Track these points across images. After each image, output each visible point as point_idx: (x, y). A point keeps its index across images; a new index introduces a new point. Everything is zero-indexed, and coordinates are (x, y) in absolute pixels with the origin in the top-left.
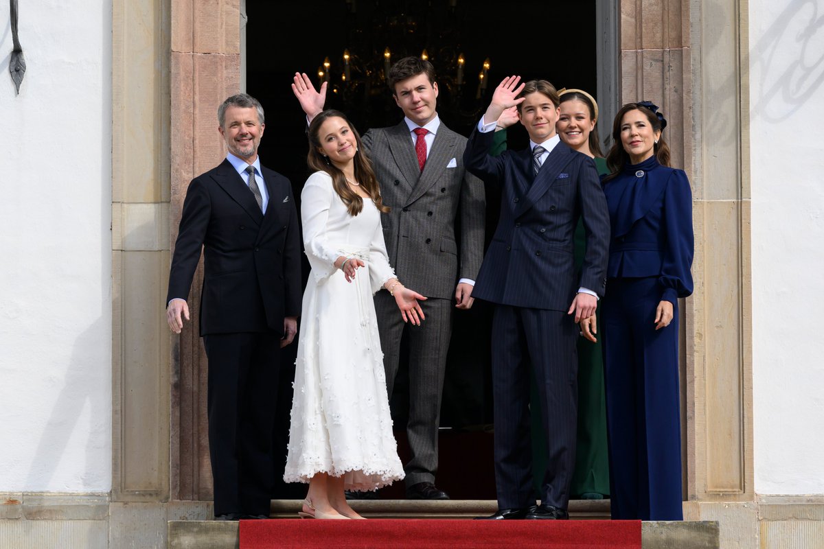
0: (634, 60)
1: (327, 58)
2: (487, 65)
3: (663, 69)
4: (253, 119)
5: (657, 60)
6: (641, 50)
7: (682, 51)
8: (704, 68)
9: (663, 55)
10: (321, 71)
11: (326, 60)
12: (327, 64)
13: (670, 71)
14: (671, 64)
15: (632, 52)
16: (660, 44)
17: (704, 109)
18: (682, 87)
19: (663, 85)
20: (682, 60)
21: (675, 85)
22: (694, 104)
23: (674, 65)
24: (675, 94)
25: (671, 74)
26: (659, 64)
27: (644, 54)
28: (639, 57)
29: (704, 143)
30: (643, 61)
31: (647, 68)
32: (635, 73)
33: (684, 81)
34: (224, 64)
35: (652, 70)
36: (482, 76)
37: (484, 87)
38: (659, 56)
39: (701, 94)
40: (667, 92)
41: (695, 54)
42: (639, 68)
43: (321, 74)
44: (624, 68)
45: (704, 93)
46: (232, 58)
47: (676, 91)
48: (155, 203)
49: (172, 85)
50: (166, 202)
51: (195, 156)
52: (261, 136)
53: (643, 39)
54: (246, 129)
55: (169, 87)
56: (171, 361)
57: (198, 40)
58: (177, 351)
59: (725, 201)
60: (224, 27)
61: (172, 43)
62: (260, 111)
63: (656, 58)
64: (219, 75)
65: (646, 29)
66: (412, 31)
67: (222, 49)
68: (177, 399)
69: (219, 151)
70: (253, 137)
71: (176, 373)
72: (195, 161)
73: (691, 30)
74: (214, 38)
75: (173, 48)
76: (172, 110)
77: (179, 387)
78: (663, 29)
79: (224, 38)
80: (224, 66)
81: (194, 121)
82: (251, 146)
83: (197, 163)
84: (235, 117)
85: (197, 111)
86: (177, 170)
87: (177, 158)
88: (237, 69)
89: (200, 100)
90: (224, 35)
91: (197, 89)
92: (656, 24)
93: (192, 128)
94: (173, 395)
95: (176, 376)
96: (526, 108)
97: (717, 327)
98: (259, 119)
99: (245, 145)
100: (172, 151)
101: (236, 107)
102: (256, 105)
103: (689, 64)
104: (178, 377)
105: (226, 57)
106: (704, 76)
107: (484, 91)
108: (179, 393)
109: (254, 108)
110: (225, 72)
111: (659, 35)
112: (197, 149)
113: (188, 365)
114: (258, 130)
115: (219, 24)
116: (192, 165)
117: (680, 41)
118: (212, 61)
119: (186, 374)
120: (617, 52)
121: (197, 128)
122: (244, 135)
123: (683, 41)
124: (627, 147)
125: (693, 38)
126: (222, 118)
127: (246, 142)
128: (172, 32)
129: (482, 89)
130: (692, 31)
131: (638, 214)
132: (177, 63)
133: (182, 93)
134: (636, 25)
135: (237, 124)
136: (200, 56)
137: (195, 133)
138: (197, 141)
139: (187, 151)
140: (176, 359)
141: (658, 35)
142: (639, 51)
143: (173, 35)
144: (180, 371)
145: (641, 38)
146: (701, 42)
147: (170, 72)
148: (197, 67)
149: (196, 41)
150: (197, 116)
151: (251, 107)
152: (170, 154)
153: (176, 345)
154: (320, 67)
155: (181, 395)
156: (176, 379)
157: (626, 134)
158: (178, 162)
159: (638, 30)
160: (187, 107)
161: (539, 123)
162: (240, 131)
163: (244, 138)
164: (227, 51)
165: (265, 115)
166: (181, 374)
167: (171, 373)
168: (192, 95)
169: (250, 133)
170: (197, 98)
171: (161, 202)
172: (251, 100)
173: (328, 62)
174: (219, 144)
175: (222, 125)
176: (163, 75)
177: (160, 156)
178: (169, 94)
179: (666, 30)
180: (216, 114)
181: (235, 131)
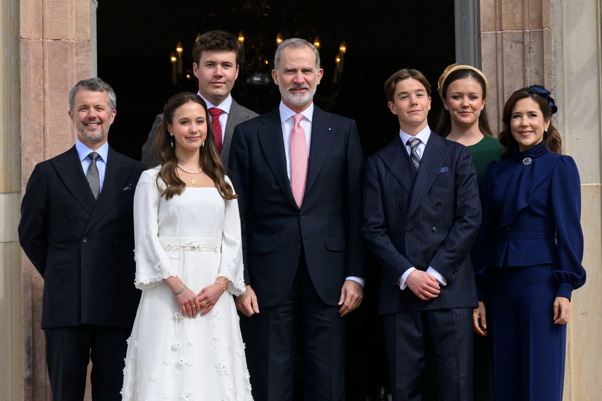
0: (494, 42)
1: (179, 43)
2: (343, 49)
3: (524, 50)
4: (102, 103)
5: (517, 42)
6: (501, 32)
7: (542, 32)
8: (565, 49)
9: (523, 36)
10: (174, 56)
11: (179, 45)
12: (179, 50)
13: (531, 52)
14: (531, 46)
15: (492, 34)
16: (520, 25)
17: (566, 91)
18: (544, 69)
19: (524, 67)
20: (543, 41)
21: (536, 67)
22: (555, 86)
23: (535, 46)
24: (537, 76)
25: (532, 56)
26: (520, 46)
27: (504, 35)
28: (499, 39)
29: (566, 127)
30: (502, 43)
31: (507, 50)
32: (495, 55)
33: (545, 63)
34: (74, 50)
35: (512, 52)
36: (338, 60)
37: (341, 70)
38: (519, 38)
39: (563, 76)
40: (528, 74)
41: (555, 34)
42: (499, 50)
43: (174, 59)
44: (484, 50)
45: (566, 75)
46: (82, 45)
47: (537, 73)
48: (5, 193)
49: (21, 73)
50: (17, 192)
51: (46, 145)
52: (111, 122)
53: (503, 20)
54: (94, 113)
55: (18, 75)
56: (23, 354)
57: (47, 27)
58: (30, 345)
59: (588, 184)
60: (74, 12)
61: (21, 29)
62: (112, 97)
63: (516, 39)
64: (70, 62)
65: (506, 10)
66: (266, 15)
67: (72, 36)
68: (30, 394)
69: (70, 139)
70: (101, 122)
71: (29, 367)
72: (46, 149)
73: (551, 10)
74: (64, 24)
75: (22, 34)
76: (22, 98)
77: (31, 381)
78: (523, 10)
79: (74, 24)
80: (74, 52)
81: (44, 109)
82: (99, 131)
83: (48, 152)
84: (84, 100)
85: (47, 99)
86: (27, 160)
87: (28, 147)
88: (88, 55)
89: (50, 88)
90: (74, 21)
91: (47, 77)
92: (515, 5)
93: (42, 116)
94: (25, 390)
95: (28, 370)
96: (399, 94)
97: (582, 314)
98: (109, 104)
99: (93, 130)
100: (22, 139)
101: (86, 90)
102: (107, 90)
103: (550, 45)
104: (30, 371)
105: (77, 44)
106: (565, 57)
107: (340, 76)
108: (31, 388)
109: (105, 92)
110: (75, 58)
111: (519, 16)
112: (48, 137)
113: (41, 359)
114: (108, 115)
115: (69, 9)
116: (42, 154)
117: (540, 22)
118: (62, 48)
119: (39, 368)
120: (477, 34)
121: (47, 115)
122: (92, 119)
123: (543, 22)
124: (517, 137)
125: (554, 19)
126: (72, 102)
127: (94, 126)
128: (21, 18)
129: (338, 73)
130: (552, 12)
131: (522, 204)
132: (26, 50)
133: (32, 81)
134: (495, 6)
135: (86, 107)
136: (49, 43)
137: (46, 121)
138: (47, 130)
139: (38, 139)
140: (28, 353)
141: (517, 16)
142: (499, 32)
143: (22, 21)
144: (32, 366)
145: (501, 19)
146: (562, 22)
147: (20, 59)
148: (47, 54)
149: (45, 27)
150: (48, 104)
151: (102, 91)
152: (20, 143)
153: (29, 338)
154: (173, 52)
155: (34, 390)
156: (29, 373)
157: (516, 122)
158: (28, 151)
159: (498, 11)
160: (38, 95)
161: (414, 109)
162: (88, 114)
163: (92, 122)
164: (77, 38)
165: (117, 101)
166: (33, 367)
167: (24, 367)
168: (42, 82)
169: (99, 117)
170: (47, 85)
171: (12, 192)
172: (102, 85)
173: (180, 47)
174: (70, 132)
175: (72, 109)
176: (12, 62)
177: (9, 145)
178: (18, 82)
179: (526, 11)
180: (67, 101)
181: (84, 114)
